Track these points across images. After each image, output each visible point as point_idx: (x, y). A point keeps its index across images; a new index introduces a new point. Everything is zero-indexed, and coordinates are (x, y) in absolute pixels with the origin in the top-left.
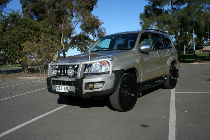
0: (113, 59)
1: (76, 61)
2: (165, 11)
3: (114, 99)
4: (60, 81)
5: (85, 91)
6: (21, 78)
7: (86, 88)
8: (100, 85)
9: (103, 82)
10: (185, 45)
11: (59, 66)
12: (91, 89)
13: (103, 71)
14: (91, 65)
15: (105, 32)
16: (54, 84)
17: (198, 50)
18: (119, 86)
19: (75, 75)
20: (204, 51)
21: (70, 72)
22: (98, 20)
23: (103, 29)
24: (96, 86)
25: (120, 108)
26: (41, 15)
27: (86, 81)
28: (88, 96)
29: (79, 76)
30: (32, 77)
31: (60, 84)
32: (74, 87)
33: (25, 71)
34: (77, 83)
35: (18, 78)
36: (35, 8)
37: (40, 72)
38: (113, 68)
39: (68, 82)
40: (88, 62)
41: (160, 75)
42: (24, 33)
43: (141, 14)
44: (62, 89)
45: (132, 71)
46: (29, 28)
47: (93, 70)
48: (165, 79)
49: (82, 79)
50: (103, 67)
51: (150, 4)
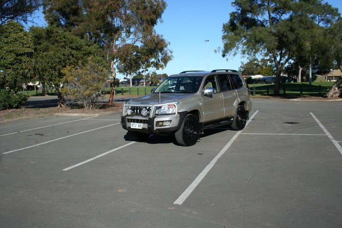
0: (178, 103)
1: (148, 103)
2: (259, 23)
3: (179, 136)
4: (134, 120)
5: (155, 128)
6: (60, 114)
7: (156, 126)
8: (168, 123)
9: (170, 121)
10: (300, 67)
11: (132, 107)
12: (161, 126)
13: (170, 113)
14: (160, 107)
15: (172, 56)
16: (129, 121)
17: (322, 75)
18: (183, 124)
19: (148, 115)
20: (331, 78)
21: (144, 112)
22: (162, 40)
23: (168, 52)
24: (165, 124)
25: (184, 144)
26: (73, 18)
27: (156, 120)
28: (158, 132)
29: (151, 116)
30: (75, 114)
31: (134, 122)
32: (147, 124)
33: (62, 105)
34: (150, 122)
35: (57, 114)
36: (65, 7)
37: (86, 107)
38: (178, 110)
39: (141, 120)
40: (159, 105)
41: (224, 116)
42: (64, 55)
43: (224, 25)
44: (135, 126)
45: (195, 113)
46: (69, 47)
47: (162, 111)
48: (231, 121)
49: (154, 118)
50: (170, 109)
51: (239, 10)
